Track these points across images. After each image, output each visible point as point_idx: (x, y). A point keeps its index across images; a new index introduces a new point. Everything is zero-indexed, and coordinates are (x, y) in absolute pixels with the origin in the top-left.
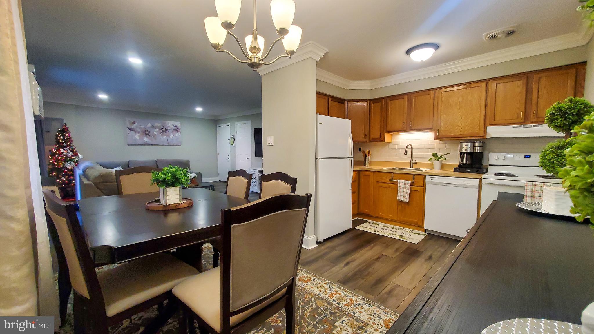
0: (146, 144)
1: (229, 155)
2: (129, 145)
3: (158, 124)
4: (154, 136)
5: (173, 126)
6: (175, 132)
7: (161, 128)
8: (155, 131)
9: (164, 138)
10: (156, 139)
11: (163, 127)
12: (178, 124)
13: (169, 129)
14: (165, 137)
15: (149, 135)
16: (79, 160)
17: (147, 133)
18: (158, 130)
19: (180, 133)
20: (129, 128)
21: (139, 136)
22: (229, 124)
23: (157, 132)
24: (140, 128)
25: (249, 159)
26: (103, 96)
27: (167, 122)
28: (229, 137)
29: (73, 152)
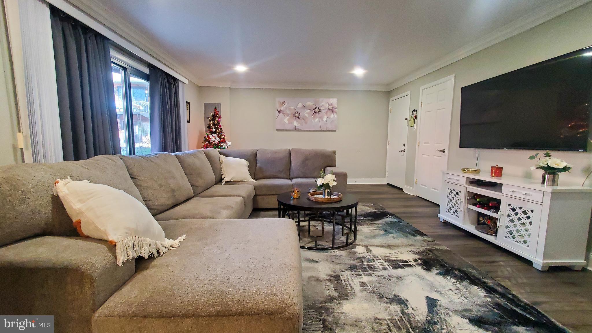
0: (296, 130)
1: (404, 145)
2: (278, 130)
3: (310, 103)
4: (305, 118)
5: (328, 105)
6: (330, 112)
7: (313, 109)
8: (306, 113)
9: (315, 122)
10: (306, 123)
11: (315, 107)
12: (334, 101)
13: (322, 108)
14: (317, 120)
15: (299, 118)
16: (226, 147)
17: (297, 116)
18: (309, 111)
19: (336, 113)
20: (278, 110)
21: (288, 120)
22: (409, 92)
23: (308, 113)
24: (290, 109)
25: (444, 152)
26: (241, 68)
27: (321, 99)
28: (407, 113)
29: (221, 138)
